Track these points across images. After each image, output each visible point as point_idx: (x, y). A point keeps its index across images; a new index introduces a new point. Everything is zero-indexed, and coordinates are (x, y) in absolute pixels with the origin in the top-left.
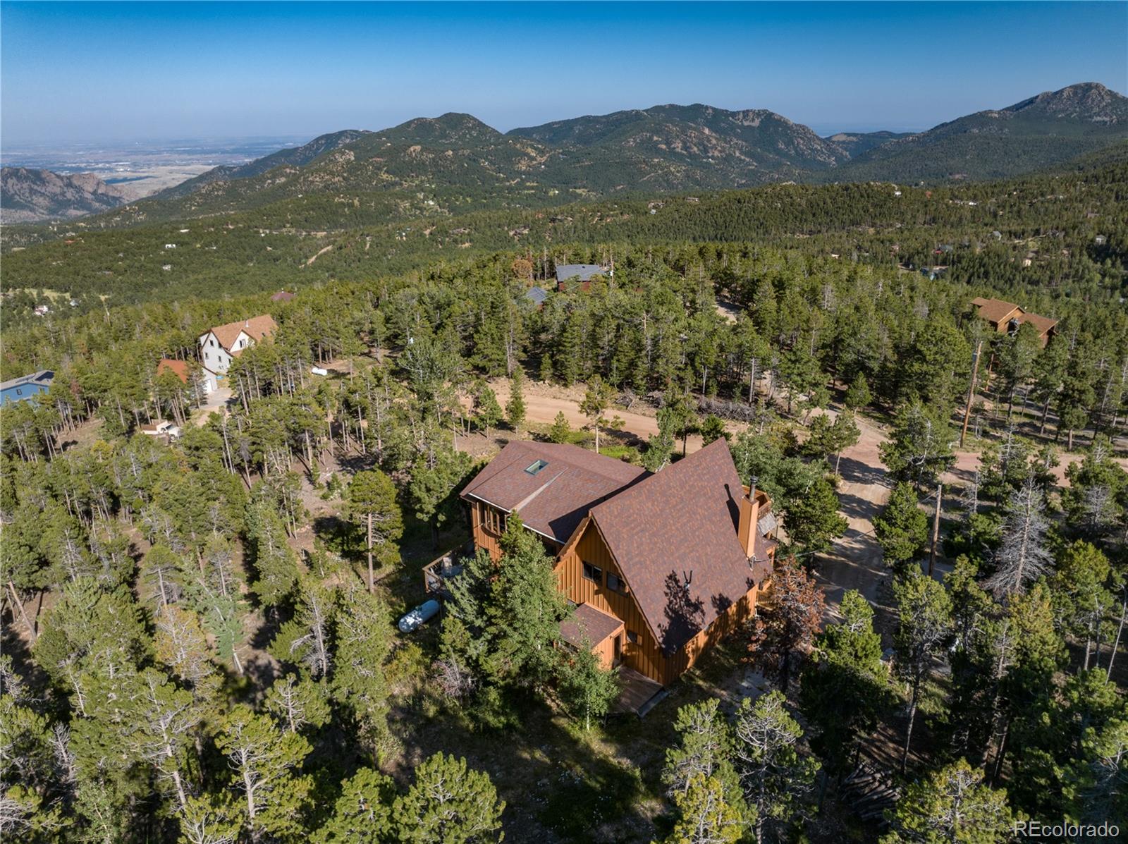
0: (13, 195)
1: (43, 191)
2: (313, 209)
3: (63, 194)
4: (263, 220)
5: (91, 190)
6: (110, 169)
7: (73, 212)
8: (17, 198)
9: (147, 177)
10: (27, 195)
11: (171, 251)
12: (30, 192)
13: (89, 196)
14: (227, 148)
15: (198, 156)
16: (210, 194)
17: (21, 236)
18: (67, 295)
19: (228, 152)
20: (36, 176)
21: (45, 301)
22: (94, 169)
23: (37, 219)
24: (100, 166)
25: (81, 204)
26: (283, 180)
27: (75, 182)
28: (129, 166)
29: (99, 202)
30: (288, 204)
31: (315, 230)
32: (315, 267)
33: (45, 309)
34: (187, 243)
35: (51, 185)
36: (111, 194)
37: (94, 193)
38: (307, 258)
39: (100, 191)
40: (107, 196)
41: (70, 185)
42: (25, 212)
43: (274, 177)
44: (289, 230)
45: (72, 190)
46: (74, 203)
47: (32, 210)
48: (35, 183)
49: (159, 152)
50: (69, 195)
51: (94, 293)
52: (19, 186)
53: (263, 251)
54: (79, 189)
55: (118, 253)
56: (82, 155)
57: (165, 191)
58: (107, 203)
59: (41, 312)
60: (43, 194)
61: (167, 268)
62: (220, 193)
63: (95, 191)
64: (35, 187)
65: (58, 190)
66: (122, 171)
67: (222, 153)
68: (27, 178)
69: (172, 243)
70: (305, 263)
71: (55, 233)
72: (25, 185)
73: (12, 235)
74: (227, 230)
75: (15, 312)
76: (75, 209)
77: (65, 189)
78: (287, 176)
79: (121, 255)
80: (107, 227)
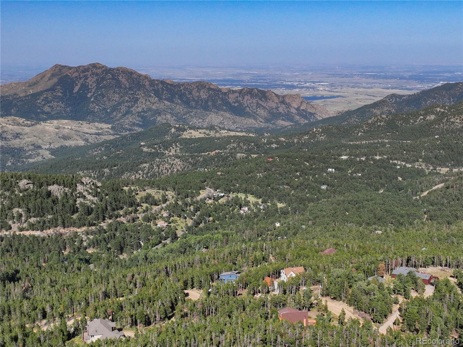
0: (246, 107)
1: (264, 105)
2: (443, 149)
3: (277, 108)
4: (403, 154)
5: (296, 107)
6: (313, 88)
7: (281, 123)
8: (248, 109)
9: (338, 96)
10: (254, 107)
11: (330, 174)
12: (257, 106)
13: (293, 111)
14: (406, 75)
15: (381, 81)
16: (374, 124)
17: (244, 145)
18: (260, 201)
19: (405, 78)
20: (263, 95)
21: (247, 203)
22: (302, 88)
23: (256, 126)
24: (308, 84)
25: (288, 117)
26: (433, 117)
27: (287, 100)
28: (327, 86)
29: (300, 116)
30: (425, 143)
31: (440, 166)
32: (424, 200)
33: (246, 209)
34: (343, 170)
35: (271, 101)
36: (309, 110)
37: (298, 109)
38: (422, 191)
39: (302, 108)
40: (306, 112)
41: (283, 102)
42: (250, 120)
43: (425, 115)
44: (420, 165)
45: (283, 106)
46: (283, 116)
47: (255, 119)
48: (261, 99)
49: (352, 76)
50: (281, 110)
51: (275, 201)
52: (251, 101)
53: (394, 181)
54: (288, 105)
55: (297, 172)
56: (296, 75)
57: (346, 112)
58: (305, 117)
59: (244, 211)
60: (264, 108)
61: (324, 187)
62: (382, 124)
63: (299, 107)
64: (260, 102)
65: (274, 105)
66: (322, 90)
67: (401, 78)
68: (257, 95)
69: (332, 168)
70: (420, 196)
71: (265, 144)
72: (254, 101)
73: (239, 142)
74: (374, 160)
75: (231, 209)
76: (283, 120)
77: (279, 105)
78: (437, 114)
79: (298, 174)
80: (298, 143)
